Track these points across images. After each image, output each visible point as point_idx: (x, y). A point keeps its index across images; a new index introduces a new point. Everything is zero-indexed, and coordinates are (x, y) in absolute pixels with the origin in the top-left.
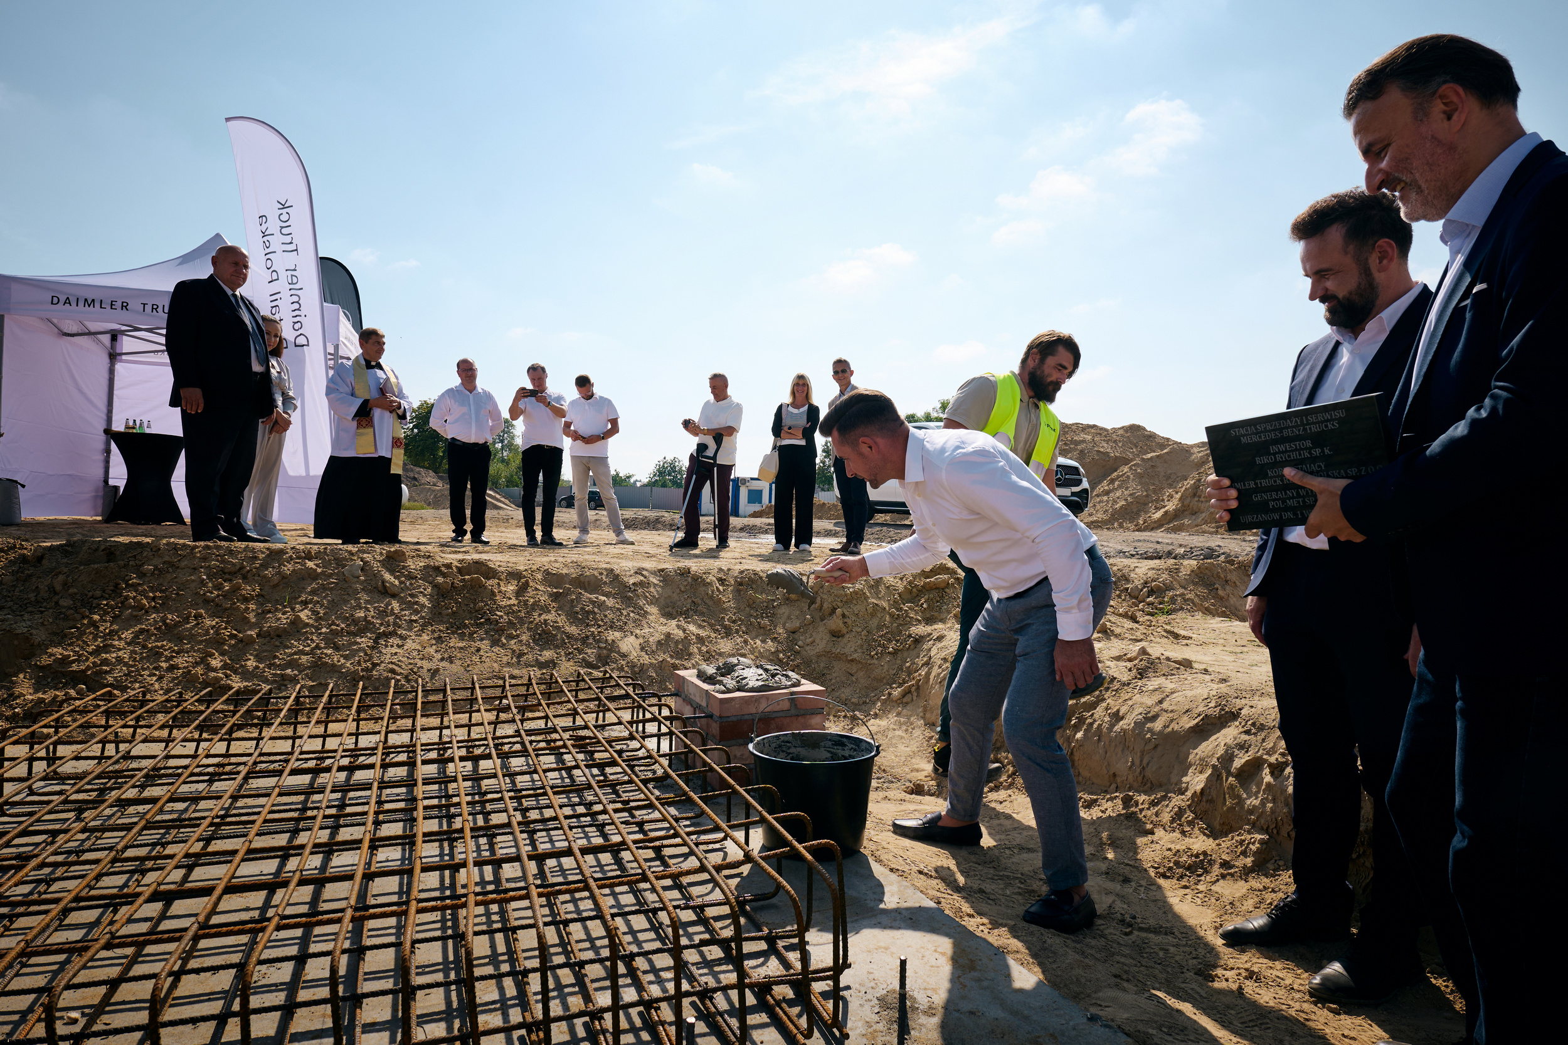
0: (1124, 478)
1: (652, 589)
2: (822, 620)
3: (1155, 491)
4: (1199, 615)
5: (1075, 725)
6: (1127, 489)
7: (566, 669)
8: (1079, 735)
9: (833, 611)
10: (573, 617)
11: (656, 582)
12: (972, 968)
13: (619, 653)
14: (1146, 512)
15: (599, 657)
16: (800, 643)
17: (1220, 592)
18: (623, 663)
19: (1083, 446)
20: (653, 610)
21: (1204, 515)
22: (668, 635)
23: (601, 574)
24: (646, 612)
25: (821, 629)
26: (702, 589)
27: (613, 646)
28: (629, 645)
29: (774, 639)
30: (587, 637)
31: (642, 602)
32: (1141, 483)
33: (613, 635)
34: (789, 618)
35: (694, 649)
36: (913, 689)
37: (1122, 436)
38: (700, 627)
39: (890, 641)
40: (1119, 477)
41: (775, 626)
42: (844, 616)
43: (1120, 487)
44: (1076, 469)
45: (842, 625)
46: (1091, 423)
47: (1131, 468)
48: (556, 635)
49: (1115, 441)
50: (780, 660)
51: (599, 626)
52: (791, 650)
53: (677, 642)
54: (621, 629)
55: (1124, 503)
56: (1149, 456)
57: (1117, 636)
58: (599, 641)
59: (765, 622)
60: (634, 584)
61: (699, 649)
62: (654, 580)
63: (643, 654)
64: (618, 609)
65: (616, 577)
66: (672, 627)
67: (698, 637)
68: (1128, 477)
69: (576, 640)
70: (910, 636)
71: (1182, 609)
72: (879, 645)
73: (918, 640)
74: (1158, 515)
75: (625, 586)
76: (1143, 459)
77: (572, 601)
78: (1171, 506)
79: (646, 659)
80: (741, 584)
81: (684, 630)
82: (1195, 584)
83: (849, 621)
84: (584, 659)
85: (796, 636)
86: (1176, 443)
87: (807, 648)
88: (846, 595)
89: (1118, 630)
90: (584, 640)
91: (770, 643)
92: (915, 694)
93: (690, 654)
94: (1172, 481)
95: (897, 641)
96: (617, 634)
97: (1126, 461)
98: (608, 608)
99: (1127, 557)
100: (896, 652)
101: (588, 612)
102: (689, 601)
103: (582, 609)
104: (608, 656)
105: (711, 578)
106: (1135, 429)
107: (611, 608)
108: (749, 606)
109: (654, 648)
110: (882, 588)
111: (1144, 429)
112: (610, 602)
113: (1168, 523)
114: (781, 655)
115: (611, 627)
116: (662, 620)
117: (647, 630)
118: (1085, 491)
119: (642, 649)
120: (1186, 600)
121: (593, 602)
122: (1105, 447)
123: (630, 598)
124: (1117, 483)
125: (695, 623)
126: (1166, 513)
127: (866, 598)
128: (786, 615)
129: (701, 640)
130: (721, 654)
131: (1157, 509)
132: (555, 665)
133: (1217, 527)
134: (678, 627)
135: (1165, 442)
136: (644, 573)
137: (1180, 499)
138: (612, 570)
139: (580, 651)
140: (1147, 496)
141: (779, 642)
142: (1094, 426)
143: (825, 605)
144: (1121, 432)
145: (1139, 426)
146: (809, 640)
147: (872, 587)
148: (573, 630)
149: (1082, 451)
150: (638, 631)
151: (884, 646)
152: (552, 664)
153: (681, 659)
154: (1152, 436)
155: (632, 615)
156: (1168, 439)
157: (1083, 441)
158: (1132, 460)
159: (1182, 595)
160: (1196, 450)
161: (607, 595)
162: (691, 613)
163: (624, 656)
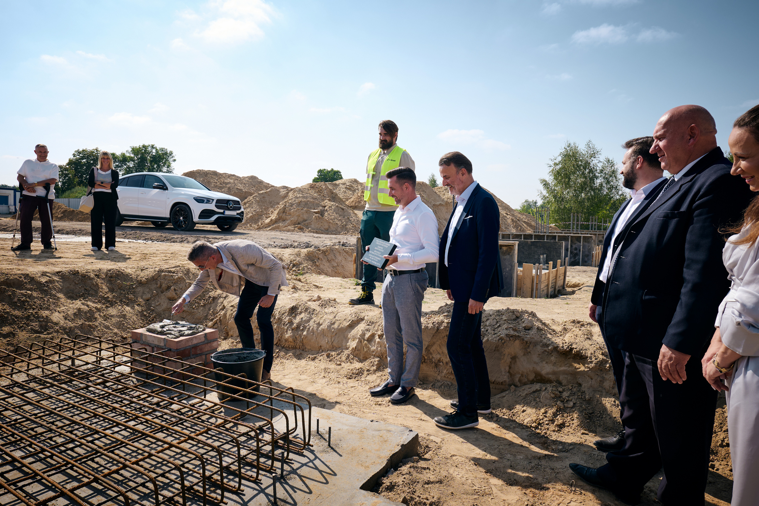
0: (250, 202)
1: (57, 284)
2: (162, 292)
3: (265, 209)
4: (314, 275)
5: (302, 330)
6: (252, 208)
7: (22, 335)
8: (305, 333)
9: (169, 288)
10: (14, 305)
11: (58, 279)
12: (330, 418)
13: (52, 322)
14: (262, 219)
15: (41, 326)
16: (153, 305)
17: (317, 263)
18: (57, 328)
19: (230, 185)
20: (60, 295)
21: (288, 221)
22: (79, 310)
23: (21, 277)
24: (58, 297)
25: (163, 297)
26: (89, 281)
27: (47, 320)
28: (56, 317)
29: (138, 305)
30: (29, 316)
31: (54, 292)
32: (258, 205)
33: (45, 313)
34: (143, 293)
35: (97, 315)
36: (218, 321)
37: (248, 181)
38: (94, 302)
39: (200, 300)
40: (248, 202)
41: (137, 298)
42: (175, 290)
43: (249, 207)
44: (238, 202)
45: (174, 294)
46: (232, 174)
47: (253, 198)
48: (7, 317)
49: (245, 184)
50: (145, 315)
51: (34, 309)
52: (150, 309)
53: (86, 313)
54: (47, 309)
55: (251, 215)
56: (262, 192)
57: (300, 290)
58: (38, 317)
59: (131, 296)
60: (46, 282)
61: (100, 315)
62: (56, 278)
63: (67, 321)
64: (41, 298)
65: (32, 279)
66: (78, 304)
67: (96, 308)
68: (252, 202)
69: (22, 318)
70: (210, 297)
71: (307, 272)
72: (196, 303)
73: (215, 299)
74: (268, 221)
75: (40, 283)
76: (259, 194)
77: (10, 295)
78: (274, 216)
79: (70, 324)
80: (111, 277)
81: (88, 306)
82: (307, 260)
83: (178, 293)
84: (32, 329)
85: (150, 302)
86: (272, 186)
87: (157, 307)
88: (174, 280)
89: (299, 287)
90: (28, 318)
91: (136, 307)
92: (219, 324)
93: (96, 318)
94: (273, 204)
95: (204, 300)
96: (47, 312)
97: (251, 194)
98: (35, 298)
99: (273, 247)
100: (204, 306)
101: (24, 302)
102: (83, 289)
103: (19, 300)
104: (46, 325)
105: (92, 275)
106: (253, 178)
107: (37, 298)
108: (119, 289)
109: (73, 317)
110: (190, 274)
111: (258, 178)
112: (35, 294)
113: (273, 225)
114: (145, 313)
115: (41, 309)
116: (69, 301)
117: (64, 308)
118: (242, 212)
119: (66, 319)
120: (308, 269)
121: (25, 295)
122: (240, 186)
123: (46, 291)
124: (247, 205)
125: (91, 301)
126: (272, 220)
127: (185, 280)
128: (142, 291)
129: (98, 310)
130: (112, 316)
131: (267, 218)
132: (14, 335)
133: (295, 227)
134: (83, 304)
135: (267, 186)
136: (48, 274)
137: (278, 214)
138: (28, 275)
139: (28, 325)
140: (262, 211)
141: (142, 306)
142: (234, 175)
143: (164, 285)
144: (247, 179)
145: (255, 177)
146: (157, 304)
147: (185, 274)
148: (17, 313)
149: (229, 188)
150: (58, 309)
151: (198, 303)
152: (11, 334)
153: (91, 321)
154: (261, 182)
155: (50, 300)
156: (268, 184)
157: (229, 183)
158: (253, 194)
159: (306, 266)
160: (282, 190)
161: (30, 290)
162: (86, 295)
163: (56, 324)
